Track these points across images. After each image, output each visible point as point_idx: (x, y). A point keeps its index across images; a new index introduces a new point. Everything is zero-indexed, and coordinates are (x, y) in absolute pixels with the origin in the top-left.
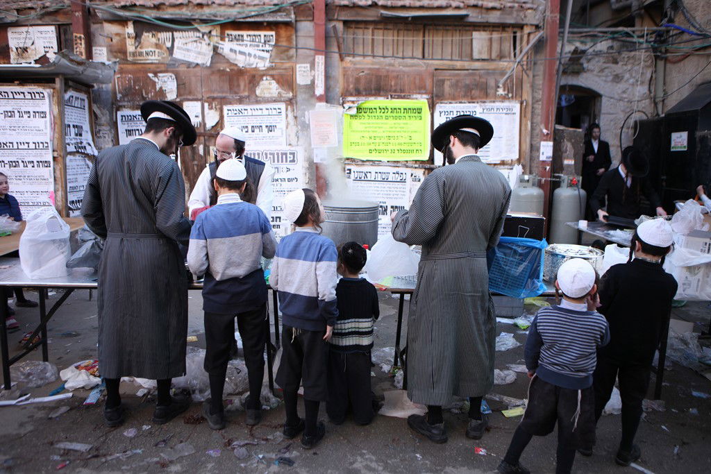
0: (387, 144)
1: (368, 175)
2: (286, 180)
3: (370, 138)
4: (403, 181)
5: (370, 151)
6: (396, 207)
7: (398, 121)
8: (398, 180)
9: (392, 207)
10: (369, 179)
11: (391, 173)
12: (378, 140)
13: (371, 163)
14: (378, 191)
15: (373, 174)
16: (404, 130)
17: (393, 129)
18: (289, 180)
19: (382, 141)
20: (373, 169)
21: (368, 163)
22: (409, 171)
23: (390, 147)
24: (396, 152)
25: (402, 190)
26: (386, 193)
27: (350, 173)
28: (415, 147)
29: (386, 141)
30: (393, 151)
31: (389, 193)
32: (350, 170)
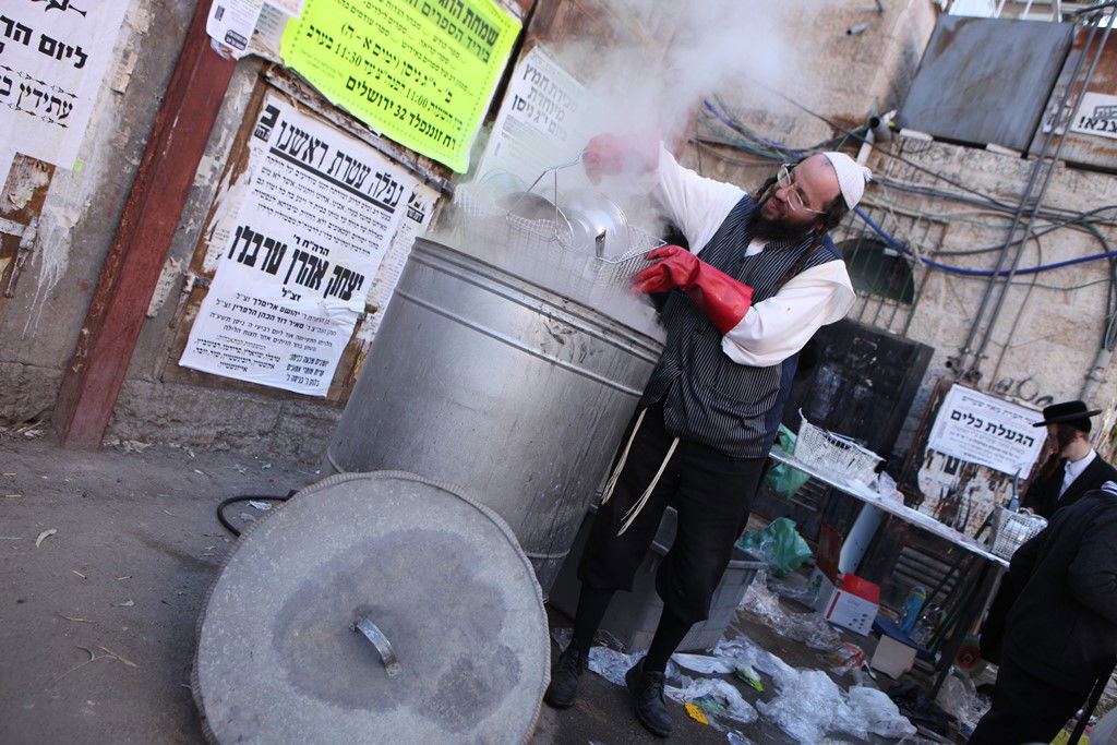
0: (397, 85)
1: (318, 151)
2: (35, 40)
3: (367, 43)
4: (388, 206)
5: (352, 83)
6: (347, 273)
7: (443, 35)
8: (380, 199)
9: (338, 270)
10: (314, 165)
11: (373, 173)
12: (379, 61)
13: (342, 121)
14: (323, 210)
15: (331, 153)
16: (447, 68)
17: (426, 52)
18: (49, 46)
19: (391, 69)
20: (338, 141)
21: (333, 116)
22: (409, 183)
23: (398, 98)
24: (407, 118)
25: (377, 229)
26: (338, 223)
27: (271, 123)
28: (446, 127)
29: (398, 74)
30: (400, 113)
31: (345, 226)
32: (275, 112)
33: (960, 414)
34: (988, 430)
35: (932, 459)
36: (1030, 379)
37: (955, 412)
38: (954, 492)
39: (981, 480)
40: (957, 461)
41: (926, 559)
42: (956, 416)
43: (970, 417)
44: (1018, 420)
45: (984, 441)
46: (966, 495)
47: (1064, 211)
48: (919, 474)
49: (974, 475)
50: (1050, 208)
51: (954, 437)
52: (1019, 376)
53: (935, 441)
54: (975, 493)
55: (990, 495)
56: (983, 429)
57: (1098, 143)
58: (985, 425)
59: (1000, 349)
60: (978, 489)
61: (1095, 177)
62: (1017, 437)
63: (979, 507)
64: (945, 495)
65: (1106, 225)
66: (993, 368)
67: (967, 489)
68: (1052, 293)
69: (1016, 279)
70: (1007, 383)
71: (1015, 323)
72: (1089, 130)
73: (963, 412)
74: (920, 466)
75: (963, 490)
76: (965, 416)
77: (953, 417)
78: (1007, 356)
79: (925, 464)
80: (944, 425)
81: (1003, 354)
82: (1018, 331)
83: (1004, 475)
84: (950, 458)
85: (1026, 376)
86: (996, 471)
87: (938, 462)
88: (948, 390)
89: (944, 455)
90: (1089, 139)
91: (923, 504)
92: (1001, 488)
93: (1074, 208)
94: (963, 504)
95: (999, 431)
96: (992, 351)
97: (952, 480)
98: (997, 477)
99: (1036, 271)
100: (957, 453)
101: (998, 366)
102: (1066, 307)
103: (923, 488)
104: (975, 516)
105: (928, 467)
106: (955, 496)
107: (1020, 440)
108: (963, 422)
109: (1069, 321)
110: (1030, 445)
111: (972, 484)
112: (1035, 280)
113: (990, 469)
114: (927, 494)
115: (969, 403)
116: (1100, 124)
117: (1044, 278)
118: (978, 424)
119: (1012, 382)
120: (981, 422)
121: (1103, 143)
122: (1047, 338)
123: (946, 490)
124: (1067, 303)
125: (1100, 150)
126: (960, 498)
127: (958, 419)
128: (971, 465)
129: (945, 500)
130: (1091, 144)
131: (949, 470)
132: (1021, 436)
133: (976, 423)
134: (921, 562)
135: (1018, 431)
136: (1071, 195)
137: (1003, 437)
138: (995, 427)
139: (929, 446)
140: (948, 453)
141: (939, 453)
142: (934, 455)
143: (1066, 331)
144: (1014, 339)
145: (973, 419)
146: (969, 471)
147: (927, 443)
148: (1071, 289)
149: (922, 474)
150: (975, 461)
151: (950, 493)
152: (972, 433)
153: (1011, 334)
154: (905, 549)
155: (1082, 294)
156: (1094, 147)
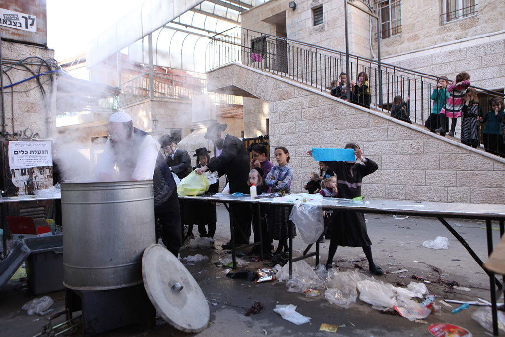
33: (17, 152)
34: (30, 154)
35: (14, 173)
36: (27, 129)
37: (15, 152)
38: (29, 181)
39: (37, 172)
40: (25, 169)
41: (30, 210)
42: (16, 153)
43: (22, 151)
44: (39, 147)
45: (31, 158)
46: (34, 180)
47: (11, 60)
48: (12, 180)
49: (34, 172)
50: (5, 59)
51: (20, 161)
52: (23, 129)
53: (12, 166)
54: (36, 178)
55: (42, 176)
56: (28, 154)
57: (12, 31)
58: (29, 152)
59: (11, 121)
60: (37, 176)
61: (17, 45)
62: (42, 152)
63: (40, 182)
64: (26, 184)
65: (29, 64)
66: (11, 128)
67: (33, 178)
68: (21, 94)
69: (5, 91)
70: (20, 133)
71: (12, 109)
72: (5, 25)
73: (18, 151)
74: (11, 177)
75: (32, 179)
76: (20, 152)
77: (15, 154)
78: (15, 123)
79: (13, 176)
80: (13, 159)
81: (13, 122)
82: (15, 112)
83: (43, 167)
84: (22, 169)
85: (25, 128)
86: (40, 167)
87: (17, 173)
88: (8, 144)
89: (18, 169)
90: (7, 28)
91: (19, 191)
92: (45, 172)
93: (15, 58)
94: (34, 184)
95: (35, 153)
96: (8, 122)
97: (26, 177)
98: (41, 169)
99: (12, 86)
100: (23, 167)
101: (13, 127)
102: (28, 98)
103: (16, 185)
104: (41, 186)
105: (15, 176)
106: (30, 182)
107: (43, 153)
108: (20, 154)
109: (31, 103)
110: (48, 153)
111: (34, 175)
112: (12, 90)
113: (38, 167)
114: (19, 186)
115: (19, 146)
116: (9, 22)
117: (15, 88)
118: (26, 153)
119: (21, 131)
120: (27, 152)
121: (14, 31)
122: (27, 112)
123: (26, 182)
124: (28, 97)
125: (13, 33)
126: (32, 183)
127: (17, 154)
128: (31, 169)
129: (27, 186)
130: (9, 31)
131: (23, 174)
132: (43, 151)
133: (25, 153)
134: (30, 212)
135: (41, 150)
136: (11, 53)
137: (37, 154)
138: (33, 151)
139: (11, 168)
140: (20, 168)
141: (16, 169)
142: (15, 171)
143: (32, 107)
144: (14, 115)
145: (23, 152)
146: (31, 171)
147: (10, 167)
148: (27, 91)
149: (14, 180)
150: (32, 167)
151: (28, 182)
152: (25, 157)
153: (13, 114)
154: (21, 211)
155: (32, 92)
156: (10, 32)
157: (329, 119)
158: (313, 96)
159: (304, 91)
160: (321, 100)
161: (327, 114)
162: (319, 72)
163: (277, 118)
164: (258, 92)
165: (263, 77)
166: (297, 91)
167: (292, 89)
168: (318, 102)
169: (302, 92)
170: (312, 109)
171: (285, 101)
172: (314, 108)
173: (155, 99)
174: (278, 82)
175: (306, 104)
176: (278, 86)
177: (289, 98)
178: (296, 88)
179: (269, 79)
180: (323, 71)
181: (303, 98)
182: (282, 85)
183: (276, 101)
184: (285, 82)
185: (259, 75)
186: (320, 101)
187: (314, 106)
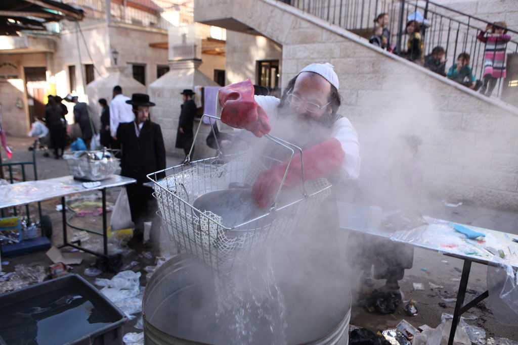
157: (369, 76)
158: (348, 44)
159: (337, 36)
160: (359, 49)
161: (367, 68)
162: (332, 9)
163: (295, 67)
164: (269, 30)
165: (277, 12)
166: (325, 35)
167: (319, 31)
168: (355, 53)
169: (333, 36)
170: (346, 60)
171: (307, 46)
172: (349, 59)
173: (113, 24)
174: (299, 20)
175: (337, 52)
176: (298, 25)
177: (314, 42)
178: (324, 31)
179: (286, 15)
180: (338, 9)
181: (333, 45)
182: (305, 25)
183: (293, 44)
184: (309, 21)
185: (271, 8)
186: (357, 51)
187: (348, 57)
